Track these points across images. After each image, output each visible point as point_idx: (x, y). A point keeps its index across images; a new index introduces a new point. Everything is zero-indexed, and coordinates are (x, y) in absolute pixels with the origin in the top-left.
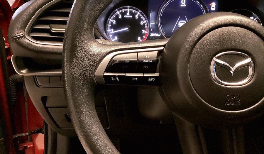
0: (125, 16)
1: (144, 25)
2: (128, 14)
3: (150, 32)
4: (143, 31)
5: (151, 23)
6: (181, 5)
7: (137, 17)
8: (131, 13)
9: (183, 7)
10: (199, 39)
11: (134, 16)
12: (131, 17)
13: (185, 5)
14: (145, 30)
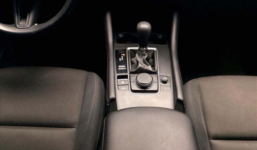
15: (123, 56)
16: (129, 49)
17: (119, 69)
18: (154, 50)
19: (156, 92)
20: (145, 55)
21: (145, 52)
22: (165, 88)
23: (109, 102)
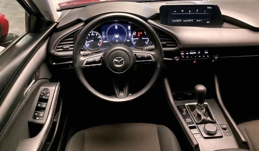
0: (91, 35)
1: (100, 38)
2: (93, 34)
3: (103, 41)
4: (100, 40)
5: (103, 37)
6: (116, 28)
7: (96, 35)
8: (94, 33)
10: (110, 54)
11: (95, 35)
12: (94, 35)
13: (117, 28)
14: (101, 40)
15: (184, 110)
16: (187, 104)
17: (186, 121)
18: (206, 104)
19: (221, 137)
20: (203, 109)
21: (203, 107)
22: (227, 134)
23: (195, 148)
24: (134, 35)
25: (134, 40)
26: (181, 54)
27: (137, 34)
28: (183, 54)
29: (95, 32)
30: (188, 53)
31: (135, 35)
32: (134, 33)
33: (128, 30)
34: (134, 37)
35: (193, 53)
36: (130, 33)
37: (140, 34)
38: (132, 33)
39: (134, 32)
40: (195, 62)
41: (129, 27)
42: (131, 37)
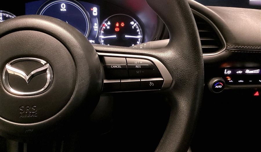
2: (1, 18)
6: (61, 10)
8: (5, 18)
9: (63, 11)
13: (65, 10)
24: (106, 27)
25: (104, 39)
26: (225, 73)
27: (113, 26)
28: (229, 72)
29: (7, 16)
30: (240, 72)
31: (108, 27)
32: (105, 24)
33: (92, 17)
34: (107, 32)
35: (252, 72)
36: (96, 24)
37: (120, 27)
38: (100, 23)
39: (107, 22)
40: (257, 94)
41: (95, 11)
42: (99, 33)
